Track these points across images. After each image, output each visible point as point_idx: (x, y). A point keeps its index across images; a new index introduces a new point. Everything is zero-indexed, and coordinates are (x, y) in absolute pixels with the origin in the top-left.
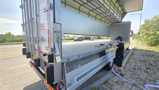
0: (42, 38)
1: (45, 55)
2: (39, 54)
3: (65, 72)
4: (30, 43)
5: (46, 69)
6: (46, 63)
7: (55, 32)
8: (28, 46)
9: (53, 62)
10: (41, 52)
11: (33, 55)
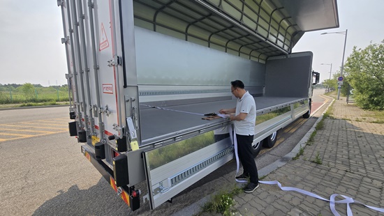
0: (107, 109)
1: (112, 138)
2: (102, 136)
3: (148, 167)
4: (85, 113)
5: (114, 163)
6: (114, 152)
7: (128, 101)
8: (81, 120)
9: (126, 150)
10: (106, 132)
11: (90, 137)
